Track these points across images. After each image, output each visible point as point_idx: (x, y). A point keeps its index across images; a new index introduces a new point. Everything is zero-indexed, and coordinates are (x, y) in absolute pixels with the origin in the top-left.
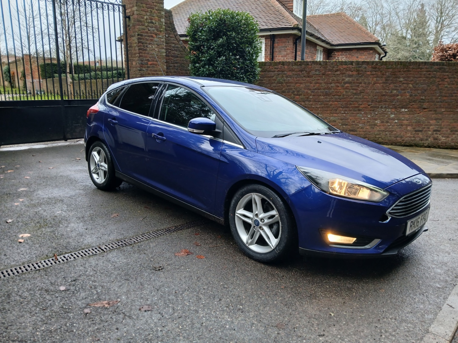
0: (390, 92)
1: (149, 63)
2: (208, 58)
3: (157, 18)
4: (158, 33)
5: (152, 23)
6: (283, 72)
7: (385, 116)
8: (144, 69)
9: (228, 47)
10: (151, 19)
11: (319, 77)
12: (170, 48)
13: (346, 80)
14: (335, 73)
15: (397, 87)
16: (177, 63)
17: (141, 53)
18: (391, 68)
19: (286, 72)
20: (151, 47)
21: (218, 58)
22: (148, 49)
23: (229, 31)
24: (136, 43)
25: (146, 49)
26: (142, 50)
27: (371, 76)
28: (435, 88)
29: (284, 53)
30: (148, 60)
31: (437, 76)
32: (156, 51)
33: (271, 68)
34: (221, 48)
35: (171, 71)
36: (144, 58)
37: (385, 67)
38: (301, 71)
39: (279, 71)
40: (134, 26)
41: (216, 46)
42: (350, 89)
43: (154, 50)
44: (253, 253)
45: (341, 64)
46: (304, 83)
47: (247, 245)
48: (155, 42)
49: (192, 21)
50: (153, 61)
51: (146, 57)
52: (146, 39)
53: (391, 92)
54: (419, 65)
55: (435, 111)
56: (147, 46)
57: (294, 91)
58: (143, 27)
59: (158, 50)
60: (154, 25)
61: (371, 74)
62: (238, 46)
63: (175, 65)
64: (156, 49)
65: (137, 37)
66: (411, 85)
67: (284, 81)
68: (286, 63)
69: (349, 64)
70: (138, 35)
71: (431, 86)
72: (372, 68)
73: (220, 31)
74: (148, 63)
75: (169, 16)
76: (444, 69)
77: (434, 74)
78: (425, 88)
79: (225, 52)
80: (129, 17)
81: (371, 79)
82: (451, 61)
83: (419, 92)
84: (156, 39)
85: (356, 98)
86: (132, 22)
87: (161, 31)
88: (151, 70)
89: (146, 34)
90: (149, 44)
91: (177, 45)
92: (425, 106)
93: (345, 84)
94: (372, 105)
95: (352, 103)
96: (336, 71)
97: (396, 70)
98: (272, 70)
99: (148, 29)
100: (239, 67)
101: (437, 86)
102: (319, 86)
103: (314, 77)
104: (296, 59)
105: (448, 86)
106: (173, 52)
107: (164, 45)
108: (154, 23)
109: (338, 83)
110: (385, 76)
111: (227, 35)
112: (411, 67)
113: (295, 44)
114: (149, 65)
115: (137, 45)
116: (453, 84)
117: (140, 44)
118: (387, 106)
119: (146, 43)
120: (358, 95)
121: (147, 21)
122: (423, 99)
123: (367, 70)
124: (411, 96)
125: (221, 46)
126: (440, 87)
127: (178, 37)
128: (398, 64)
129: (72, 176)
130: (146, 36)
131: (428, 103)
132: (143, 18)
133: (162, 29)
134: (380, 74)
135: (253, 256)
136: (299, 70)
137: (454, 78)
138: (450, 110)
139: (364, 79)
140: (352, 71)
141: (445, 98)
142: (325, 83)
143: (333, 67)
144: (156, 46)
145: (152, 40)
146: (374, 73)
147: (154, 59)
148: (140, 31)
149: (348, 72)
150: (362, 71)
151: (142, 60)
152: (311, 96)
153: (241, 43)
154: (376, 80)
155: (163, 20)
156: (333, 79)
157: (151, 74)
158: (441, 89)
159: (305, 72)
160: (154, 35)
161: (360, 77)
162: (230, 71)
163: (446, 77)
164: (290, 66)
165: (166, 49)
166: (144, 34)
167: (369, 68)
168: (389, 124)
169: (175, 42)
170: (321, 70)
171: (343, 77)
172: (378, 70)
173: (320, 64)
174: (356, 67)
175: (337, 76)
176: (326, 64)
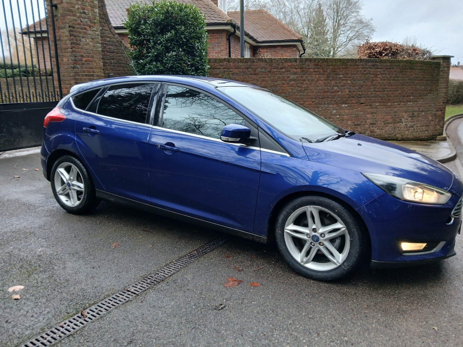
0: (331, 88)
1: (84, 59)
2: (156, 53)
3: (90, 7)
4: (92, 24)
5: (84, 13)
6: (229, 69)
7: (328, 111)
8: (78, 66)
9: (176, 42)
10: (83, 9)
11: (265, 74)
12: (105, 42)
13: (291, 77)
14: (280, 71)
15: (337, 83)
16: (113, 59)
17: (74, 47)
18: (332, 65)
19: (232, 70)
20: (84, 40)
21: (167, 54)
22: (82, 43)
23: (177, 25)
24: (67, 36)
25: (80, 43)
26: (75, 44)
27: (314, 73)
28: (369, 83)
29: (218, 49)
30: (82, 56)
31: (371, 73)
32: (90, 45)
33: (216, 65)
34: (169, 43)
35: (107, 68)
36: (78, 54)
37: (326, 64)
38: (247, 68)
39: (225, 68)
40: (63, 16)
41: (163, 41)
42: (295, 86)
43: (89, 44)
44: (312, 272)
45: (286, 62)
46: (251, 80)
47: (302, 264)
48: (89, 35)
49: (131, 13)
50: (88, 57)
51: (80, 52)
52: (79, 31)
53: (333, 89)
54: (356, 62)
55: (371, 105)
56: (80, 40)
58: (75, 18)
59: (93, 44)
60: (87, 16)
61: (314, 71)
62: (188, 41)
63: (111, 62)
64: (91, 44)
65: (68, 29)
66: (349, 82)
68: (231, 60)
69: (293, 62)
70: (69, 27)
71: (366, 82)
72: (315, 65)
73: (168, 25)
74: (82, 59)
75: (102, 7)
76: (377, 65)
77: (369, 71)
78: (362, 84)
79: (174, 48)
80: (56, 6)
81: (314, 76)
82: (378, 57)
83: (357, 87)
84: (90, 32)
85: (301, 95)
86: (61, 11)
87: (95, 23)
88: (86, 68)
89: (78, 26)
90: (83, 37)
91: (112, 39)
92: (362, 101)
93: (290, 81)
94: (316, 102)
95: (297, 100)
96: (281, 69)
97: (336, 67)
98: (217, 67)
99: (80, 20)
100: (189, 63)
101: (372, 82)
102: (265, 84)
103: (261, 75)
104: (230, 56)
105: (381, 82)
106: (109, 47)
107: (99, 39)
108: (87, 14)
109: (284, 80)
110: (326, 73)
111: (175, 29)
112: (349, 64)
113: (229, 40)
114: (83, 62)
115: (68, 39)
116: (385, 80)
117: (72, 37)
118: (329, 102)
119: (79, 37)
120: (303, 93)
121: (78, 11)
122: (360, 95)
123: (310, 67)
124: (350, 92)
125: (170, 40)
126: (374, 82)
127: (113, 30)
128: (338, 62)
129: (24, 200)
130: (78, 28)
131: (364, 98)
132: (74, 7)
133: (96, 21)
134: (322, 71)
135: (312, 276)
136: (245, 67)
137: (386, 74)
138: (383, 104)
139: (308, 76)
140: (296, 69)
141: (378, 93)
142: (271, 80)
143: (279, 65)
144: (91, 40)
145: (85, 33)
146: (317, 70)
147: (89, 55)
148: (71, 22)
149: (292, 69)
150: (305, 68)
151: (76, 55)
153: (191, 38)
154: (319, 77)
155: (97, 10)
156: (279, 76)
157: (86, 71)
158: (375, 85)
159: (251, 69)
160: (87, 28)
161: (304, 74)
162: (181, 68)
163: (378, 73)
164: (236, 63)
165: (102, 44)
166: (75, 26)
167: (312, 65)
168: (332, 120)
169: (110, 35)
170: (267, 68)
171: (288, 74)
172: (320, 67)
173: (266, 62)
174: (299, 64)
175: (282, 73)
176: (272, 62)
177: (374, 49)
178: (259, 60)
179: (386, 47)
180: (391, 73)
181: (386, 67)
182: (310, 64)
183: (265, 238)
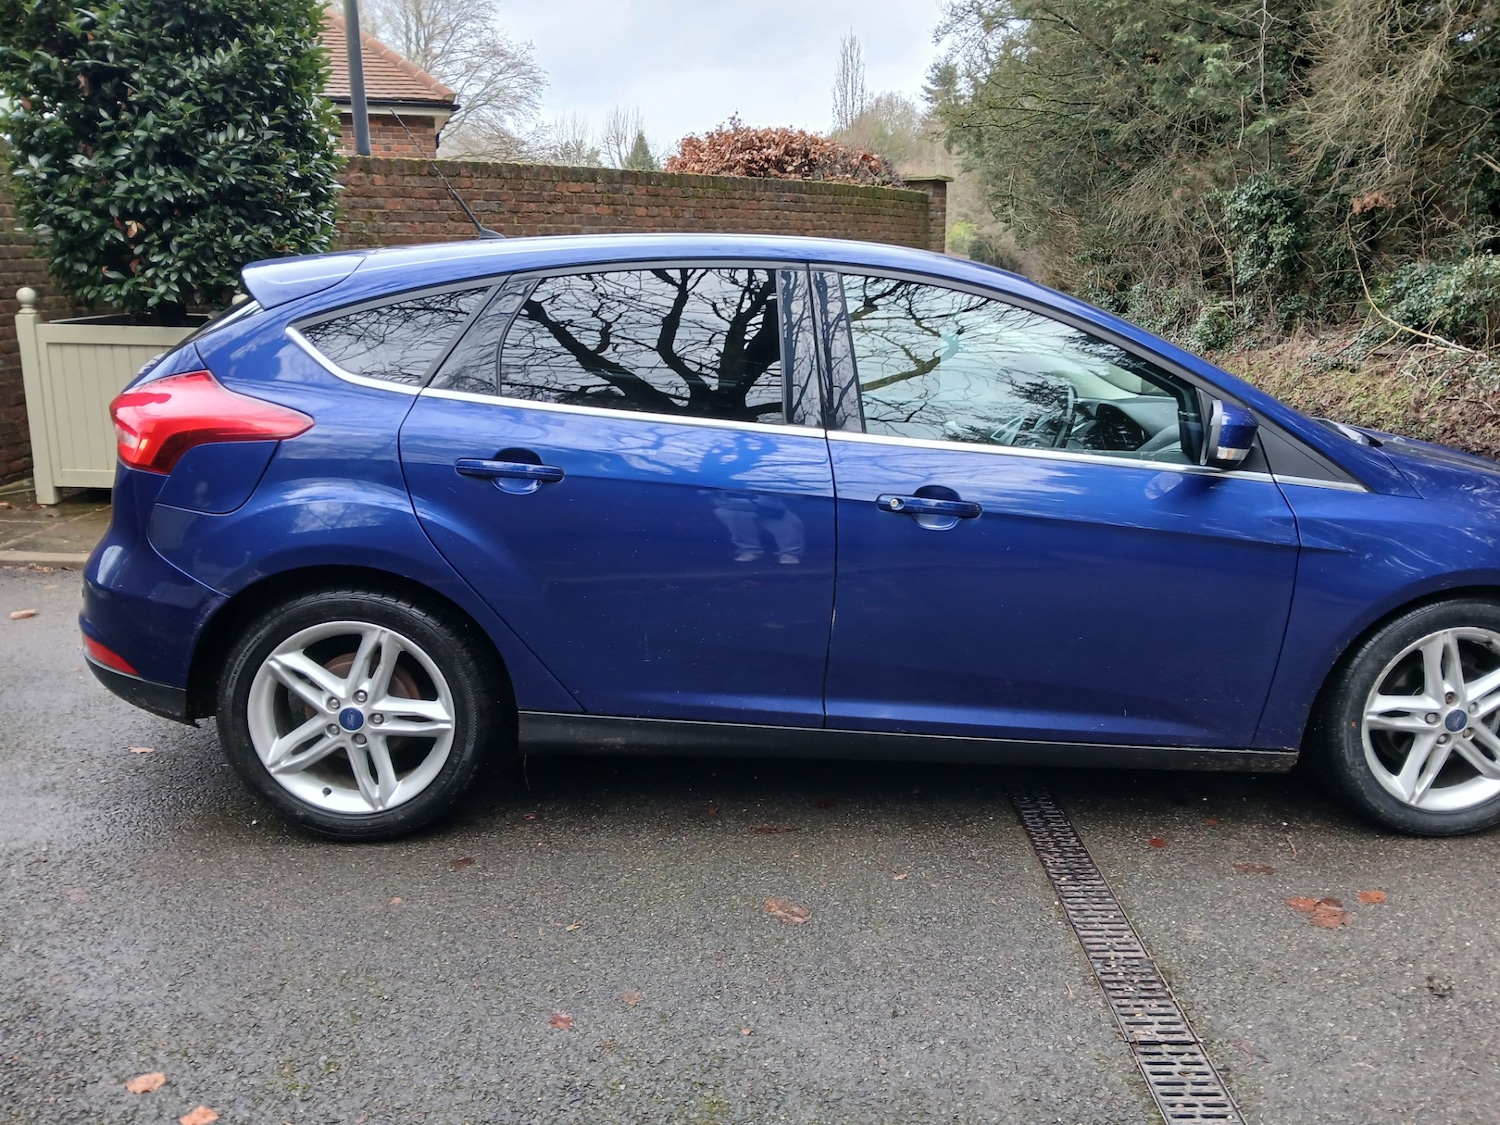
2: (163, 130)
6: (369, 197)
11: (501, 221)
14: (549, 210)
18: (695, 196)
19: (380, 201)
21: (212, 135)
27: (648, 221)
31: (792, 222)
34: (216, 91)
37: (680, 193)
38: (438, 197)
39: (354, 194)
45: (565, 179)
47: (1414, 803)
54: (754, 191)
61: (648, 216)
67: (379, 233)
68: (377, 164)
69: (586, 181)
72: (648, 194)
76: (805, 201)
77: (785, 217)
79: (238, 110)
96: (551, 202)
97: (706, 203)
111: (245, 39)
112: (737, 194)
123: (637, 202)
125: (221, 80)
128: (708, 186)
134: (669, 214)
136: (429, 193)
140: (597, 204)
143: (542, 188)
146: (655, 211)
149: (585, 206)
150: (625, 204)
156: (547, 229)
159: (450, 201)
161: (621, 225)
164: (395, 176)
167: (640, 191)
170: (505, 197)
171: (572, 223)
172: (663, 202)
173: (499, 176)
174: (605, 190)
175: (556, 218)
176: (518, 177)
177: (760, 150)
178: (476, 171)
179: (794, 146)
180: (834, 225)
181: (823, 208)
182: (634, 190)
183: (1291, 754)
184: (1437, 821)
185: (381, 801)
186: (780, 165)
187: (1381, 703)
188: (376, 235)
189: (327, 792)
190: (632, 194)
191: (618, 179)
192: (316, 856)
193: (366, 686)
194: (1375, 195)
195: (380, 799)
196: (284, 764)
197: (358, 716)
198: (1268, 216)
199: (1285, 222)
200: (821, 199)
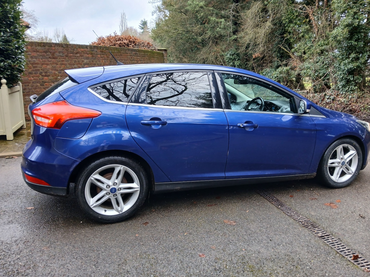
11: (63, 58)
13: (85, 61)
19: (30, 53)
27: (101, 59)
38: (46, 52)
45: (79, 48)
46: (50, 64)
54: (126, 51)
57: (41, 72)
67: (30, 62)
69: (85, 48)
72: (101, 52)
76: (138, 54)
77: (133, 58)
93: (85, 65)
96: (76, 54)
97: (115, 54)
102: (64, 67)
103: (59, 59)
109: (79, 64)
110: (109, 59)
112: (122, 52)
123: (98, 54)
128: (115, 50)
134: (106, 57)
136: (43, 51)
139: (97, 61)
140: (88, 54)
142: (69, 64)
143: (74, 50)
146: (102, 56)
149: (85, 55)
150: (95, 54)
152: (59, 76)
154: (105, 62)
156: (75, 60)
159: (49, 53)
161: (94, 59)
163: (139, 60)
164: (34, 46)
167: (99, 51)
170: (64, 52)
171: (82, 59)
172: (104, 54)
173: (62, 46)
174: (90, 50)
175: (78, 58)
176: (67, 47)
178: (56, 45)
179: (131, 40)
180: (144, 60)
181: (142, 56)
182: (97, 51)
183: (315, 174)
184: (341, 185)
185: (121, 211)
186: (128, 45)
187: (330, 161)
188: (29, 62)
189: (105, 211)
190: (96, 52)
191: (93, 48)
192: (104, 228)
193: (116, 181)
194: (258, 54)
195: (121, 210)
196: (94, 205)
197: (115, 189)
198: (234, 59)
199: (238, 60)
200: (141, 53)
